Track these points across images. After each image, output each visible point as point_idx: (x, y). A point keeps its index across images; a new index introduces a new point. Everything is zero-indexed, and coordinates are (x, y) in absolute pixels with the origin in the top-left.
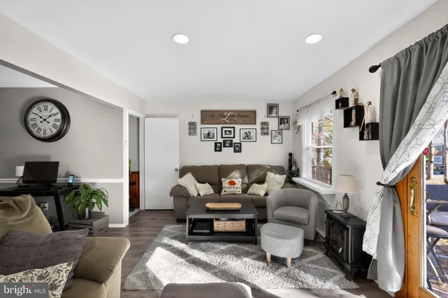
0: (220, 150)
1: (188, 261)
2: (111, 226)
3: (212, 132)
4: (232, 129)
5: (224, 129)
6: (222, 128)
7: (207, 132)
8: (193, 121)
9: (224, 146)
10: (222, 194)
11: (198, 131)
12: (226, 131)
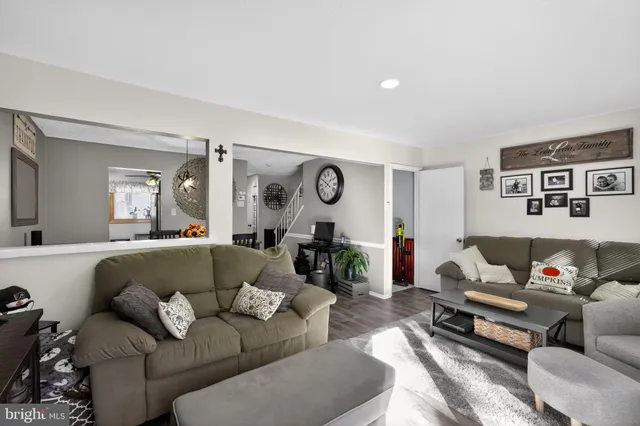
0: (540, 212)
1: (417, 353)
2: (371, 293)
3: (523, 181)
4: (567, 174)
5: (546, 176)
6: (543, 173)
7: (512, 183)
8: (487, 168)
9: (548, 205)
10: (527, 286)
11: (496, 182)
12: (550, 179)
